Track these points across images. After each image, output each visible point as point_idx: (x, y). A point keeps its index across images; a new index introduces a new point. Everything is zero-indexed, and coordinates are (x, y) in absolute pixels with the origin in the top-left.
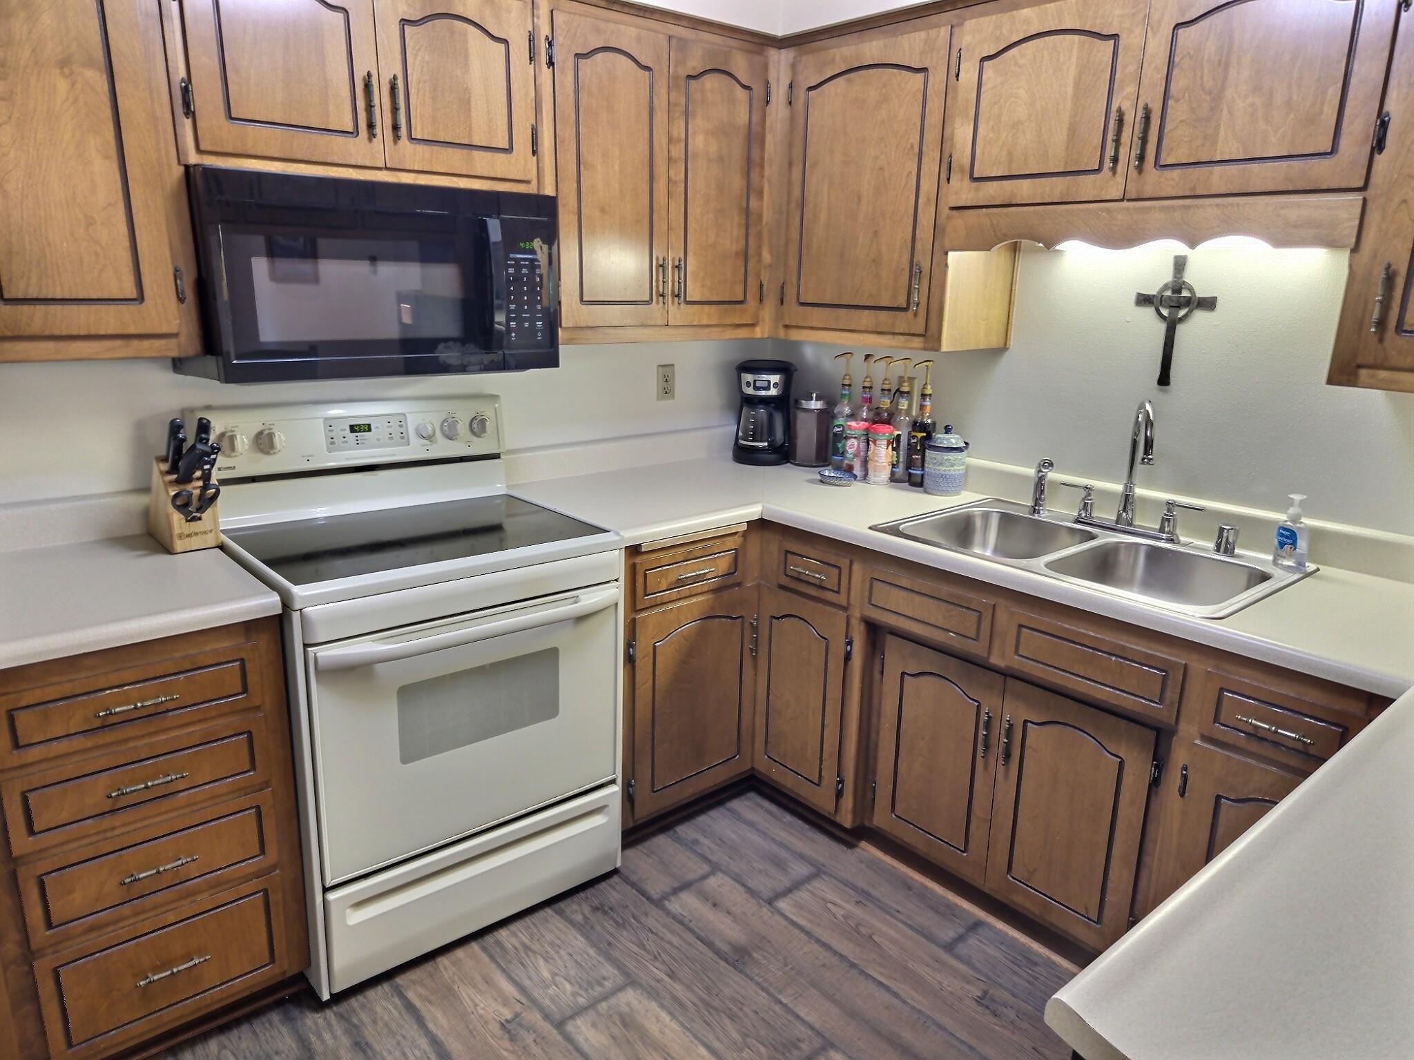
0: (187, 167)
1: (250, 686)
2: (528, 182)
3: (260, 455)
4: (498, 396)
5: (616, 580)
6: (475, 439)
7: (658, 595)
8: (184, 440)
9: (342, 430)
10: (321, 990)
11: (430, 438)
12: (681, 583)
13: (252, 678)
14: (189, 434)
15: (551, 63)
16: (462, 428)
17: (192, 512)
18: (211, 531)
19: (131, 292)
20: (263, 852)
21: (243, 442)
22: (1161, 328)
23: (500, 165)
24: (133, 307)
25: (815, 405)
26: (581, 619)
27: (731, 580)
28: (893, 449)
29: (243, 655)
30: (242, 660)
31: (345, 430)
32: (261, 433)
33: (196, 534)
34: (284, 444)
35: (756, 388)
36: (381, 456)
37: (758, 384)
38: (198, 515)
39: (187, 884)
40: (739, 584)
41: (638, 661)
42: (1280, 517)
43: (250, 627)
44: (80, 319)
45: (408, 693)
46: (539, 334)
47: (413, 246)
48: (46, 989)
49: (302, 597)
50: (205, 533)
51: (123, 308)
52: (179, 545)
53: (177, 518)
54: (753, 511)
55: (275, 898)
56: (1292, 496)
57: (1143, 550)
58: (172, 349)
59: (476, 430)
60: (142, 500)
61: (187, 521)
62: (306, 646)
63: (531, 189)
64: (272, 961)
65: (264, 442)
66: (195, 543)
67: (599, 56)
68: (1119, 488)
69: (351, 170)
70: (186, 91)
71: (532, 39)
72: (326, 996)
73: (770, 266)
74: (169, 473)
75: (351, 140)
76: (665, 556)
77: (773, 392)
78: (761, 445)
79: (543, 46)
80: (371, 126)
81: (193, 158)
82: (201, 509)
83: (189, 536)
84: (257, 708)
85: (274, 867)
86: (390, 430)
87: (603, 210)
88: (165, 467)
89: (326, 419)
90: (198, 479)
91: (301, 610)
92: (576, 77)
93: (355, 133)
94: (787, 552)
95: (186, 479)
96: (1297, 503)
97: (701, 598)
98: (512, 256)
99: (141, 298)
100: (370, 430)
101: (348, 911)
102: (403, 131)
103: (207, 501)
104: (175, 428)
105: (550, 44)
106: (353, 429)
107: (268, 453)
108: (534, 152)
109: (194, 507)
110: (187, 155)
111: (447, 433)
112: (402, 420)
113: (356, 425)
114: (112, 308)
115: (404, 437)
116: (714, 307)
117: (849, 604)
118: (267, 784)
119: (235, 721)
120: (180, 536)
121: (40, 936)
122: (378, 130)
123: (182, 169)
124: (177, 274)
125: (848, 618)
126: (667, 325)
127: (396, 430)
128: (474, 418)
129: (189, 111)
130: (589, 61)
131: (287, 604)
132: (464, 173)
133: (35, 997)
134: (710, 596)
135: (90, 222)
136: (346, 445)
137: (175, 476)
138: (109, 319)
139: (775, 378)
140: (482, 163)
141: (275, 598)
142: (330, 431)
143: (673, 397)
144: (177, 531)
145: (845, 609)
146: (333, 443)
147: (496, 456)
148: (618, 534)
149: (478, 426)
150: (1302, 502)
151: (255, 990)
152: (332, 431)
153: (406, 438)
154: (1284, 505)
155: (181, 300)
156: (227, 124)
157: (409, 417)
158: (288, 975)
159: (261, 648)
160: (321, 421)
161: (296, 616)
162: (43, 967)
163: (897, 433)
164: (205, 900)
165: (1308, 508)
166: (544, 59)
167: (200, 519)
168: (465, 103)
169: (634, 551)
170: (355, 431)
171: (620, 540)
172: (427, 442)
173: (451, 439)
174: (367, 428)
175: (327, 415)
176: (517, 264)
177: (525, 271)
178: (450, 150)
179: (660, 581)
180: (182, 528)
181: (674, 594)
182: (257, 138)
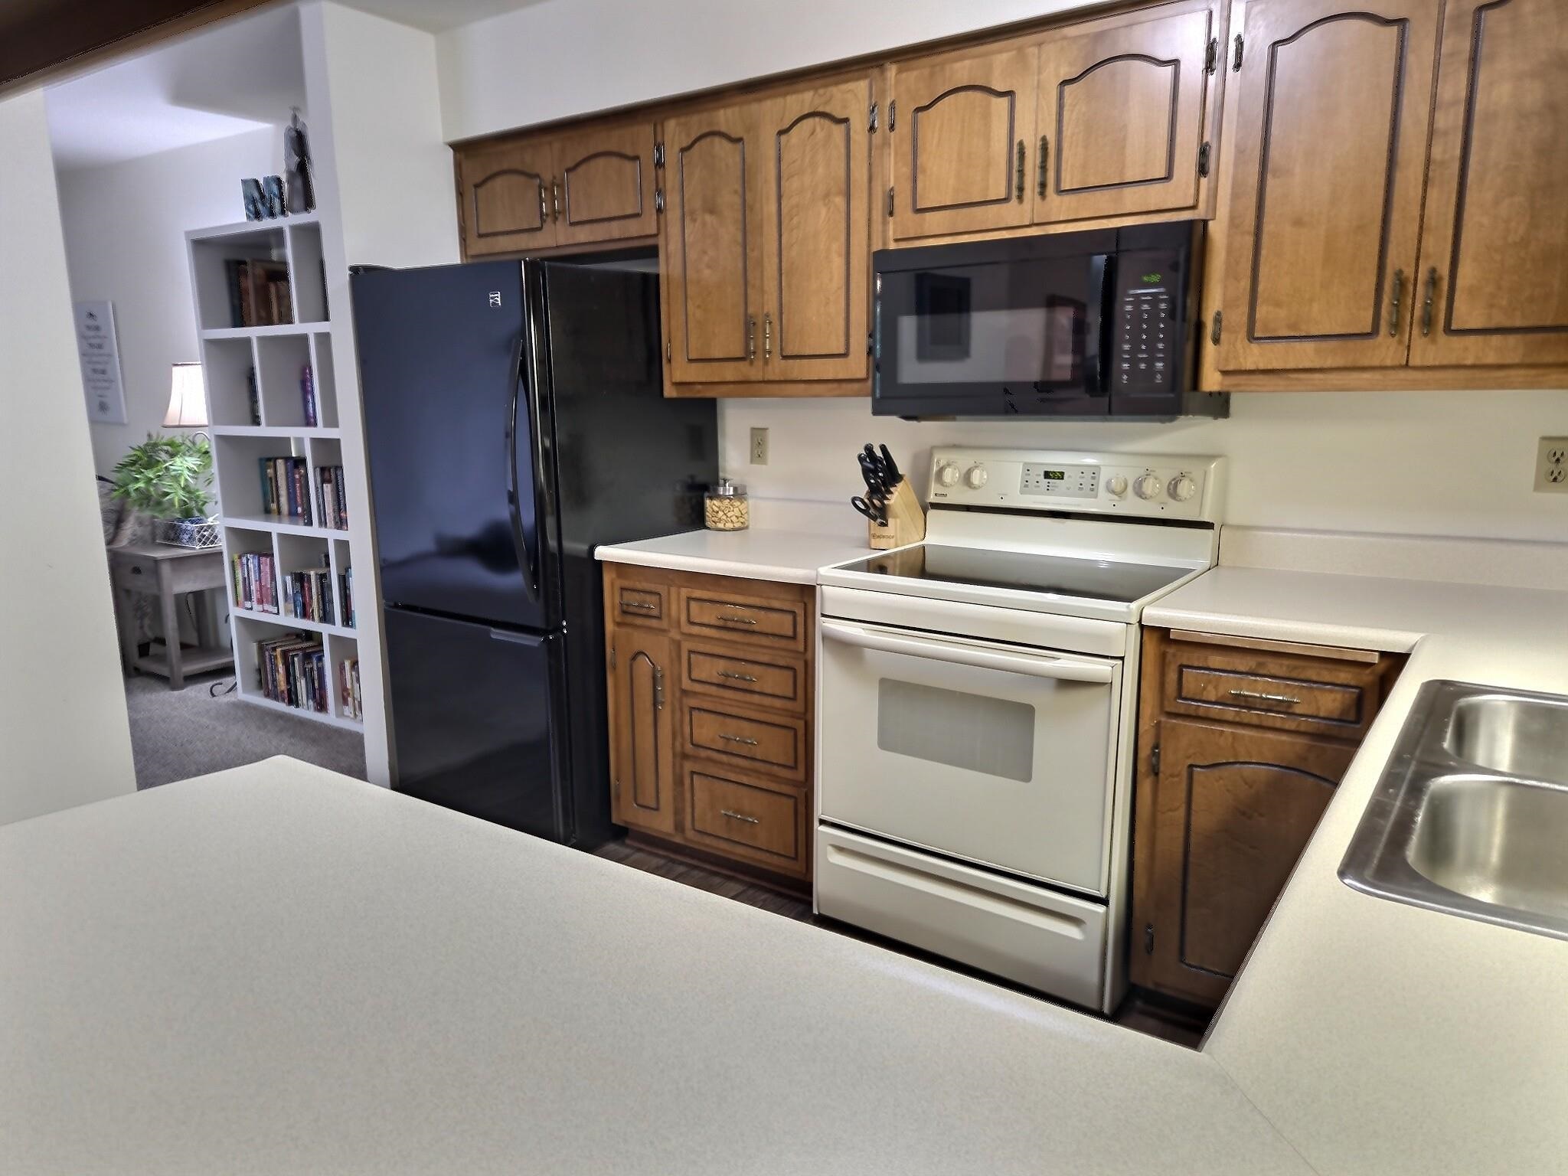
0: (874, 255)
1: (798, 636)
3: (963, 488)
5: (1123, 659)
6: (1167, 500)
7: (1200, 704)
9: (1037, 475)
11: (1120, 494)
12: (1243, 702)
15: (1239, 65)
16: (1155, 488)
17: (877, 518)
18: (893, 537)
19: (843, 350)
23: (1154, 197)
24: (843, 361)
26: (1067, 684)
27: (1346, 730)
31: (1040, 475)
32: (966, 469)
33: (884, 537)
34: (984, 482)
36: (1065, 504)
38: (883, 521)
39: (755, 762)
41: (1161, 775)
44: (816, 369)
46: (1159, 376)
48: (687, 782)
49: (824, 577)
51: (839, 361)
55: (799, 810)
58: (862, 389)
59: (1170, 493)
61: (878, 525)
63: (1197, 214)
64: (796, 860)
65: (967, 479)
66: (882, 543)
69: (1004, 232)
70: (891, 196)
72: (815, 911)
75: (1002, 207)
80: (1021, 186)
81: (891, 247)
82: (883, 517)
83: (879, 537)
85: (799, 785)
86: (1081, 481)
89: (1024, 464)
92: (1271, 68)
93: (1007, 196)
97: (1284, 738)
98: (1132, 292)
99: (847, 353)
100: (1062, 478)
101: (829, 847)
102: (1049, 186)
105: (1241, 43)
106: (1047, 475)
107: (971, 487)
108: (1204, 173)
109: (877, 514)
110: (888, 244)
111: (1139, 491)
112: (1095, 471)
113: (1052, 472)
114: (832, 361)
115: (1094, 489)
120: (874, 536)
122: (1027, 191)
126: (1407, 366)
127: (1087, 481)
128: (1171, 480)
129: (891, 212)
130: (1293, 45)
132: (1112, 213)
133: (683, 786)
134: (1301, 741)
136: (1037, 489)
138: (831, 369)
140: (1132, 198)
142: (1026, 475)
144: (872, 531)
146: (1026, 486)
147: (1206, 526)
149: (1173, 489)
152: (1029, 475)
153: (1096, 490)
155: (870, 352)
156: (914, 216)
157: (1103, 469)
160: (1021, 465)
166: (1230, 62)
167: (886, 525)
168: (1120, 142)
169: (1159, 635)
170: (1050, 478)
171: (1131, 614)
172: (1116, 497)
173: (1140, 494)
174: (1060, 476)
175: (1027, 461)
176: (1138, 301)
177: (1146, 307)
178: (1098, 194)
179: (1204, 688)
180: (874, 529)
181: (1230, 713)
182: (935, 222)
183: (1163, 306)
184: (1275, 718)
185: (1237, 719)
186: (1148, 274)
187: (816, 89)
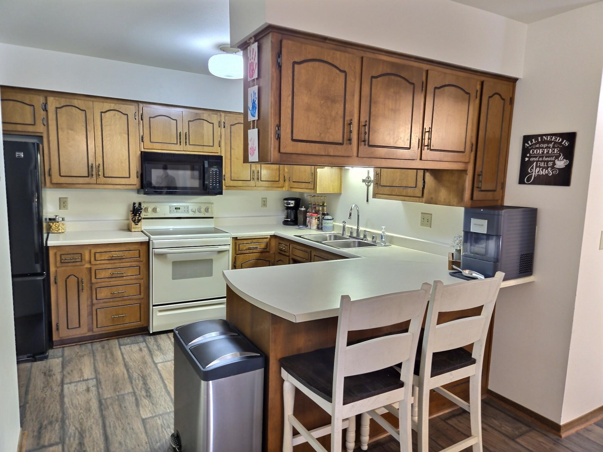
0: (141, 152)
1: (141, 256)
2: (218, 153)
3: (154, 213)
4: (213, 203)
5: (229, 245)
6: (206, 213)
7: (243, 251)
8: (135, 206)
9: (173, 209)
10: (150, 330)
11: (194, 212)
12: (249, 249)
13: (141, 254)
14: (137, 205)
15: (224, 127)
16: (203, 210)
17: (136, 223)
19: (128, 176)
20: (140, 294)
21: (150, 210)
22: (366, 187)
23: (211, 149)
24: (128, 179)
25: (303, 209)
26: (220, 252)
27: (265, 250)
28: (318, 220)
29: (140, 249)
30: (139, 250)
32: (154, 208)
33: (137, 228)
34: (159, 211)
35: (287, 204)
36: (181, 215)
37: (288, 203)
38: (137, 223)
39: (124, 297)
40: (268, 252)
41: (237, 267)
42: (380, 232)
43: (141, 243)
44: (118, 181)
45: (175, 263)
46: (218, 187)
47: (189, 167)
48: (94, 313)
49: (153, 238)
50: (139, 228)
51: (126, 179)
52: (133, 230)
53: (133, 224)
54: (272, 233)
55: (142, 306)
56: (382, 227)
57: (357, 242)
58: (134, 187)
59: (206, 211)
60: (128, 222)
61: (135, 225)
62: (153, 248)
63: (219, 154)
64: (140, 321)
65: (154, 210)
66: (136, 230)
67: (237, 125)
68: (342, 225)
69: (175, 151)
70: (142, 137)
71: (220, 122)
72: (151, 332)
73: (288, 172)
74: (132, 214)
75: (176, 145)
76: (245, 242)
77: (292, 205)
78: (289, 220)
79: (223, 124)
80: (180, 142)
81: (143, 150)
82: (138, 222)
83: (135, 228)
84: (142, 261)
85: (142, 299)
86: (184, 210)
87: (237, 159)
88: (132, 213)
89: (169, 206)
90: (138, 216)
91: (152, 240)
92: (231, 130)
93: (177, 144)
94: (280, 243)
95: (135, 215)
96: (383, 228)
97: (256, 254)
98: (211, 169)
99: (130, 177)
100: (180, 209)
101: (158, 312)
102: (188, 143)
103: (139, 221)
104: (134, 204)
105: (224, 123)
107: (155, 213)
108: (219, 146)
109: (137, 222)
110: (141, 149)
111: (199, 211)
112: (188, 207)
114: (124, 179)
115: (188, 212)
116: (270, 182)
117: (289, 255)
118: (142, 279)
119: (137, 263)
120: (133, 228)
121: (95, 301)
122: (182, 143)
123: (140, 152)
124: (137, 172)
125: (289, 259)
126: (255, 186)
127: (186, 209)
128: (206, 208)
129: (143, 141)
130: (234, 126)
131: (149, 240)
132: (202, 151)
133: (92, 314)
134: (259, 254)
135: (122, 162)
136: (174, 212)
137: (133, 215)
138: (123, 181)
139: (293, 202)
140: (206, 149)
141: (148, 238)
143: (266, 207)
144: (133, 227)
145: (289, 256)
146: (170, 211)
147: (212, 218)
148: (230, 234)
149: (207, 210)
150: (385, 229)
151: (136, 327)
152: (171, 209)
154: (381, 229)
155: (137, 177)
156: (150, 143)
157: (190, 207)
158: (144, 326)
159: (144, 248)
160: (168, 207)
161: (151, 242)
162: (94, 308)
163: (319, 216)
164: (128, 302)
165: (387, 230)
166: (223, 126)
167: (138, 224)
168: (202, 137)
169: (235, 239)
170: (176, 209)
171: (230, 235)
172: (193, 213)
173: (200, 212)
174: (179, 208)
175: (170, 205)
176: (213, 171)
177: (214, 172)
178: (198, 147)
179: (243, 248)
180: (133, 226)
181: (248, 251)
182: (156, 146)
183: (218, 173)
184: (255, 251)
185: (249, 252)
186: (214, 166)
187: (115, 104)
